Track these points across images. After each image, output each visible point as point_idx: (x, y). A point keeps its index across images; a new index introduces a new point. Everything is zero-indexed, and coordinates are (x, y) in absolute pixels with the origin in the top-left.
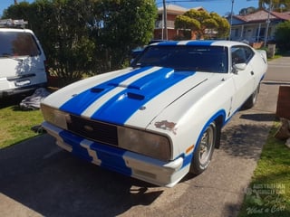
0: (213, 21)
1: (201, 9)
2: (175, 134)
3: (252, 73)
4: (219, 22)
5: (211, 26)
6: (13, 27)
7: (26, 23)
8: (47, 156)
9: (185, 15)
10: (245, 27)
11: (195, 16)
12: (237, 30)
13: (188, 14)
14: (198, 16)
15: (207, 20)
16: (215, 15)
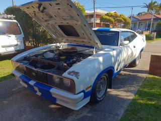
0: (121, 19)
1: (115, 12)
2: (78, 78)
3: (135, 47)
4: (125, 20)
5: (120, 21)
6: (7, 19)
7: (14, 16)
8: (14, 90)
9: (106, 15)
10: (139, 23)
11: (111, 16)
12: (135, 24)
13: (107, 15)
14: (113, 16)
15: (118, 18)
16: (123, 16)
